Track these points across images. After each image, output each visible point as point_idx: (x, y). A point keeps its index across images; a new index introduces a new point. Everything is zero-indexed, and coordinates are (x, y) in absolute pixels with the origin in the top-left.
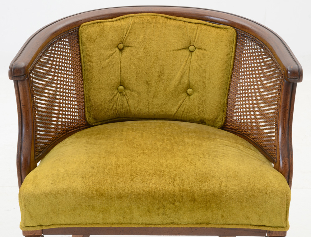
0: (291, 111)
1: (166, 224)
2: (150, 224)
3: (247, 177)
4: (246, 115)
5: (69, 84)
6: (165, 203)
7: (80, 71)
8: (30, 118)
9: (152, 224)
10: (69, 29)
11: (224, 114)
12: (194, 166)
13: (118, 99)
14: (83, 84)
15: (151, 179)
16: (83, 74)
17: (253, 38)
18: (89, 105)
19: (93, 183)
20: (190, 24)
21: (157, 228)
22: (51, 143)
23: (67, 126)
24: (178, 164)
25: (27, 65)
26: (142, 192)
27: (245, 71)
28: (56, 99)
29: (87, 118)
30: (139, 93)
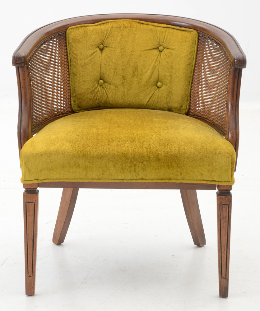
0: (238, 93)
1: (136, 180)
2: (124, 180)
3: (201, 142)
4: (206, 102)
5: (58, 76)
6: (135, 163)
7: (67, 66)
8: (28, 98)
9: (125, 180)
10: (58, 31)
11: (188, 102)
12: (159, 135)
13: (98, 90)
14: (69, 77)
15: (125, 144)
16: (70, 69)
17: (211, 38)
18: (74, 95)
19: (78, 146)
20: (159, 28)
21: (129, 182)
22: (43, 122)
23: (56, 111)
24: (146, 133)
25: (26, 55)
26: (117, 153)
27: (205, 66)
28: (47, 87)
29: (73, 106)
30: (116, 86)
